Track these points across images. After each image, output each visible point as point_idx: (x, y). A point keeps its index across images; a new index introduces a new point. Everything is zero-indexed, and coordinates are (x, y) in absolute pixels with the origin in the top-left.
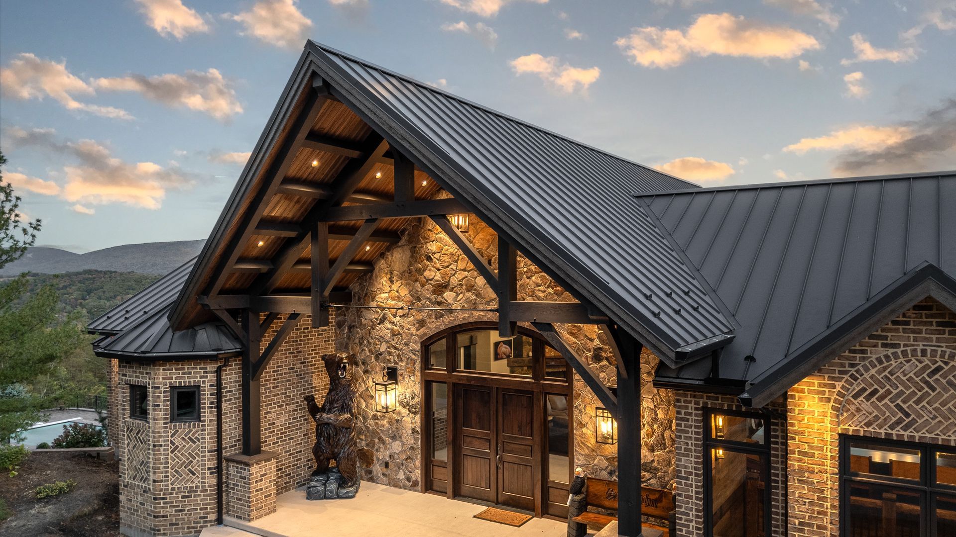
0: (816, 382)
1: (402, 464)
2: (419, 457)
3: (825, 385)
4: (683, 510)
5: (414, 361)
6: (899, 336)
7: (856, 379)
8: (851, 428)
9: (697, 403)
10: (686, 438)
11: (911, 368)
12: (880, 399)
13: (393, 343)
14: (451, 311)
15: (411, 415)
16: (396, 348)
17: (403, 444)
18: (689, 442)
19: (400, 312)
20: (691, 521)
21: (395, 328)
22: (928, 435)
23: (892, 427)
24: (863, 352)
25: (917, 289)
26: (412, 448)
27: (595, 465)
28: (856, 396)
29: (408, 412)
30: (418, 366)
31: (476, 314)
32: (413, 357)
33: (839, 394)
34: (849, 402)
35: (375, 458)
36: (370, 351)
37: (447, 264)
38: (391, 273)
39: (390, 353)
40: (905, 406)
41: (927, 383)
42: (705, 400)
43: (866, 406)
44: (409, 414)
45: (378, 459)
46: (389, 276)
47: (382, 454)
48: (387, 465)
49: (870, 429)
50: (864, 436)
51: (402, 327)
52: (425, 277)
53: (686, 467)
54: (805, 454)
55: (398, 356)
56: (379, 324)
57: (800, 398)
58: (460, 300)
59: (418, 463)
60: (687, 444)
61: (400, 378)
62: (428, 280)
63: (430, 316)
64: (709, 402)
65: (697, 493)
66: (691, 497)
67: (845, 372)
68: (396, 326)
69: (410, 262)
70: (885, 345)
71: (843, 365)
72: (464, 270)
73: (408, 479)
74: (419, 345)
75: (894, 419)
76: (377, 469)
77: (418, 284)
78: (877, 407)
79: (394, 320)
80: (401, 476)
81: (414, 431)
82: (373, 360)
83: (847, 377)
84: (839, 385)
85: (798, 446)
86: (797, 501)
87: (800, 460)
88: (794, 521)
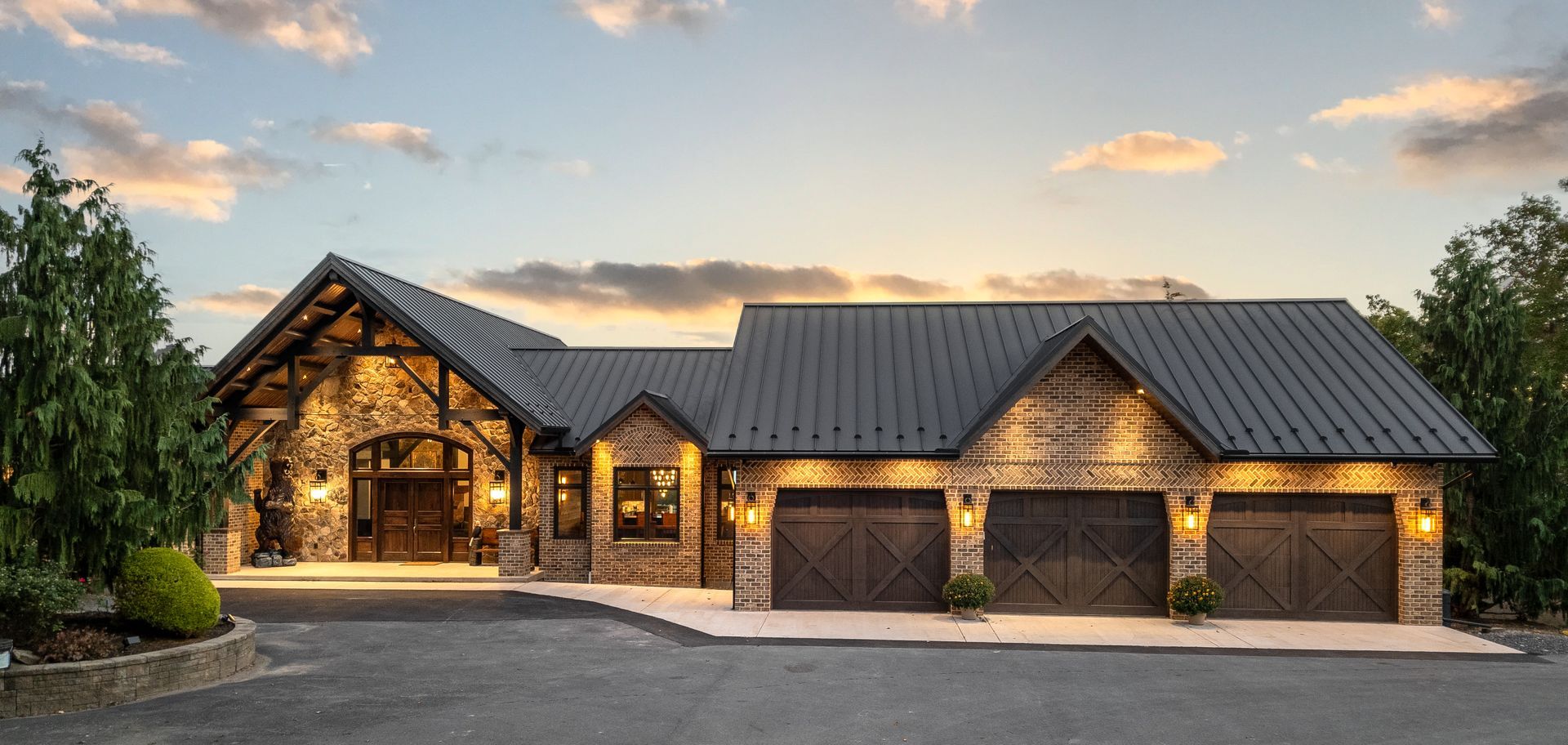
0: (604, 443)
1: (331, 544)
2: (347, 536)
3: (607, 445)
4: (543, 523)
5: (343, 465)
6: (636, 422)
7: (620, 441)
8: (618, 464)
9: (551, 465)
10: (545, 484)
11: (640, 435)
12: (629, 450)
13: (322, 451)
14: (377, 426)
15: (339, 505)
16: (325, 455)
17: (332, 528)
18: (547, 486)
19: (330, 427)
21: (324, 439)
22: (647, 464)
23: (633, 462)
24: (623, 429)
25: (640, 401)
26: (340, 530)
28: (620, 450)
29: (336, 503)
30: (346, 468)
31: (399, 427)
32: (342, 461)
33: (614, 449)
34: (617, 452)
35: (303, 542)
36: (299, 459)
37: (374, 391)
38: (321, 397)
39: (319, 460)
40: (638, 452)
41: (646, 441)
42: (555, 462)
43: (624, 453)
44: (337, 505)
45: (307, 543)
46: (319, 399)
47: (312, 538)
48: (315, 545)
49: (626, 463)
50: (623, 467)
51: (331, 439)
52: (353, 400)
53: (545, 499)
54: (599, 478)
55: (328, 461)
56: (309, 437)
57: (597, 451)
58: (385, 417)
59: (346, 541)
61: (329, 478)
62: (356, 403)
63: (358, 429)
64: (557, 464)
67: (616, 439)
68: (325, 437)
69: (340, 389)
70: (631, 426)
71: (615, 435)
72: (389, 395)
73: (336, 553)
74: (348, 452)
75: (634, 458)
76: (306, 551)
77: (347, 405)
78: (628, 453)
79: (323, 433)
80: (329, 552)
81: (342, 517)
82: (303, 465)
84: (613, 445)
85: (596, 475)
86: (596, 501)
87: (597, 481)
88: (594, 511)
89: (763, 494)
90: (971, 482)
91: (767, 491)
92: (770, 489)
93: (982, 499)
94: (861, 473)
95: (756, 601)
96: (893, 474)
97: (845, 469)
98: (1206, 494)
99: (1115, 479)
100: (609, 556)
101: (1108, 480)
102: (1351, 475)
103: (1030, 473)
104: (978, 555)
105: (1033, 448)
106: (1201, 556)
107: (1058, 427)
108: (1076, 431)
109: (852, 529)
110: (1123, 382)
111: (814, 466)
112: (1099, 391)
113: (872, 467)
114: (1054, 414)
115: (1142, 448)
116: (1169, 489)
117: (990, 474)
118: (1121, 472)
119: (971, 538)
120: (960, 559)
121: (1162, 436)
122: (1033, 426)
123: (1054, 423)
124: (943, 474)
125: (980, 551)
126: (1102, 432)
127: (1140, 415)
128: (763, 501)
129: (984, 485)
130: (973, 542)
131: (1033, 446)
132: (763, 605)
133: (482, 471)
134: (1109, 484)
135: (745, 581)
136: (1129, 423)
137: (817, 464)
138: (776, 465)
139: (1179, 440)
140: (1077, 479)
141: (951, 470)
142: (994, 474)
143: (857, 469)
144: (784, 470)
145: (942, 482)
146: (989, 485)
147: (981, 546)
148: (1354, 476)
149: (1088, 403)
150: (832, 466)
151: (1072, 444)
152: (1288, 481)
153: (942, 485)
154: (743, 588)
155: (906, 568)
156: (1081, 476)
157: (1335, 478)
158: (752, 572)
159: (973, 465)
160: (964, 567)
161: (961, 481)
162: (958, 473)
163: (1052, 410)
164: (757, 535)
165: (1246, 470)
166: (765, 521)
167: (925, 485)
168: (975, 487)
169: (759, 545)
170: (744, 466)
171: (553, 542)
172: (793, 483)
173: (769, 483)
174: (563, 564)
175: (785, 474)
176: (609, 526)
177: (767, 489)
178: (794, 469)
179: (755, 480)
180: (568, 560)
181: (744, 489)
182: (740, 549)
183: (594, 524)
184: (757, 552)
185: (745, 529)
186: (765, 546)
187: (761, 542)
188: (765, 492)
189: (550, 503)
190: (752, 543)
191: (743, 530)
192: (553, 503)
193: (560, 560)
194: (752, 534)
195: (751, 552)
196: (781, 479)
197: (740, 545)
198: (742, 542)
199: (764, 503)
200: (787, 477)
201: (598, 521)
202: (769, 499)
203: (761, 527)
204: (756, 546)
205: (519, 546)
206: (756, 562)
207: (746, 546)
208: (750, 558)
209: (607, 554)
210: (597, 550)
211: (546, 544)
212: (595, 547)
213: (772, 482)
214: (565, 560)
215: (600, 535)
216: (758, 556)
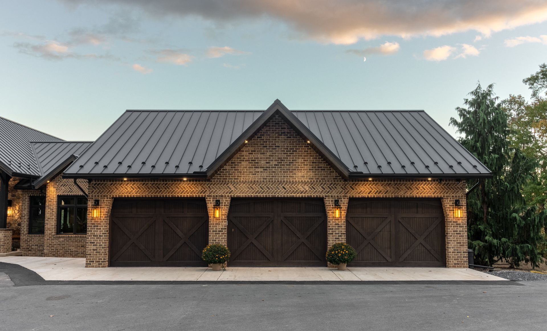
0: (53, 183)
3: (55, 184)
4: (23, 226)
7: (61, 182)
8: (60, 193)
9: (28, 195)
10: (25, 205)
12: (66, 186)
18: (26, 206)
20: (25, 228)
22: (75, 193)
23: (68, 193)
28: (61, 186)
33: (57, 186)
34: (60, 188)
40: (71, 187)
42: (30, 194)
43: (63, 188)
49: (64, 193)
50: (62, 195)
53: (24, 213)
54: (50, 201)
57: (49, 188)
60: (25, 207)
64: (32, 194)
65: (27, 220)
66: (25, 222)
67: (59, 181)
71: (59, 179)
75: (69, 191)
78: (65, 188)
83: (59, 182)
84: (57, 184)
85: (48, 200)
86: (47, 213)
87: (48, 203)
88: (46, 218)
89: (104, 201)
90: (220, 193)
91: (106, 199)
92: (107, 198)
93: (226, 202)
94: (159, 189)
95: (98, 262)
96: (177, 189)
97: (151, 187)
98: (345, 199)
99: (297, 191)
100: (54, 243)
101: (293, 191)
102: (420, 188)
103: (252, 188)
104: (223, 234)
105: (254, 174)
106: (343, 232)
107: (267, 163)
108: (277, 165)
109: (155, 221)
110: (301, 139)
111: (133, 185)
112: (289, 143)
113: (165, 185)
114: (265, 156)
115: (311, 174)
116: (326, 196)
117: (230, 189)
118: (301, 188)
119: (219, 224)
120: (213, 236)
121: (321, 167)
122: (253, 162)
123: (265, 160)
124: (205, 189)
125: (225, 232)
126: (290, 165)
127: (310, 156)
128: (103, 205)
129: (227, 195)
130: (221, 227)
131: (254, 173)
132: (102, 264)
134: (294, 194)
135: (92, 251)
136: (304, 160)
137: (134, 184)
138: (111, 185)
139: (331, 170)
140: (277, 191)
141: (209, 187)
142: (233, 189)
143: (157, 186)
144: (116, 187)
145: (204, 193)
146: (230, 195)
147: (225, 229)
148: (421, 188)
149: (283, 150)
150: (143, 185)
151: (274, 172)
152: (388, 191)
153: (204, 195)
154: (91, 254)
155: (185, 242)
156: (279, 189)
157: (412, 189)
158: (96, 245)
159: (221, 184)
160: (216, 240)
161: (214, 192)
162: (213, 188)
163: (264, 154)
164: (99, 224)
165: (365, 185)
166: (104, 216)
167: (194, 195)
168: (222, 196)
169: (100, 230)
170: (93, 185)
171: (28, 236)
172: (120, 195)
173: (107, 195)
174: (33, 247)
175: (116, 189)
176: (54, 226)
177: (106, 198)
178: (121, 186)
179: (99, 193)
180: (35, 245)
181: (93, 198)
182: (89, 232)
183: (46, 226)
184: (99, 234)
185: (93, 221)
186: (104, 230)
187: (102, 228)
188: (105, 200)
189: (27, 215)
190: (97, 229)
191: (92, 221)
192: (29, 215)
193: (31, 245)
194: (97, 224)
195: (96, 234)
196: (114, 193)
197: (90, 230)
198: (91, 228)
199: (104, 206)
200: (118, 191)
201: (48, 224)
202: (107, 204)
203: (102, 219)
204: (99, 230)
205: (2, 237)
206: (98, 240)
207: (93, 230)
208: (95, 237)
209: (53, 242)
210: (47, 239)
211: (24, 237)
212: (46, 238)
213: (109, 194)
214: (34, 245)
215: (49, 231)
216: (100, 236)
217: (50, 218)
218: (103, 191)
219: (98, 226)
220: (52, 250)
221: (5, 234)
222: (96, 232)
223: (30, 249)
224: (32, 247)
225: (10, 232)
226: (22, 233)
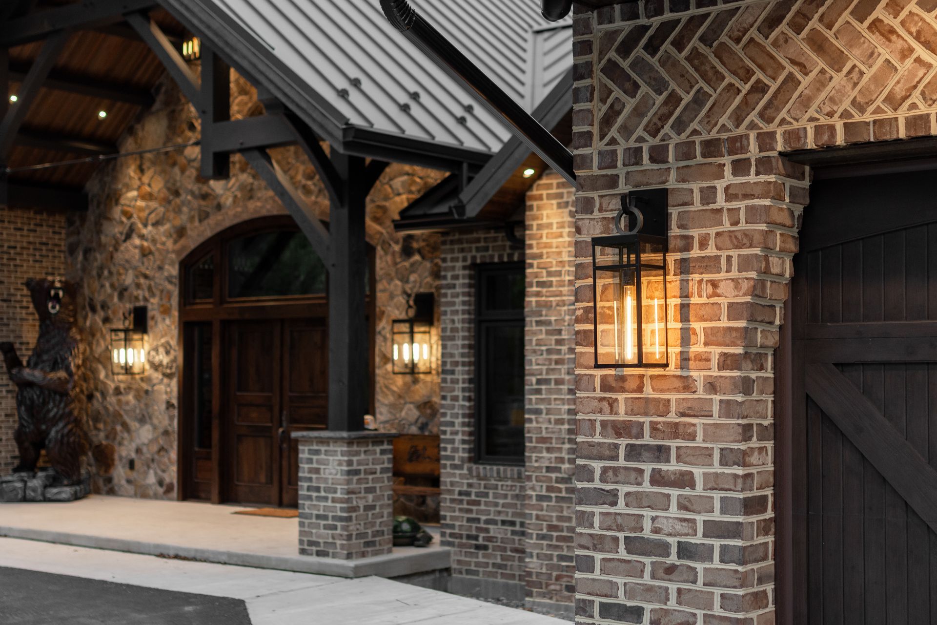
1: (153, 460)
2: (175, 445)
3: (562, 185)
4: (448, 419)
5: (169, 295)
9: (465, 259)
13: (143, 269)
15: (166, 380)
16: (146, 277)
17: (155, 428)
18: (456, 318)
19: (153, 218)
20: (456, 433)
21: (145, 244)
26: (166, 433)
27: (403, 419)
29: (160, 377)
30: (175, 301)
31: (252, 205)
32: (169, 287)
35: (116, 457)
36: (112, 286)
38: (142, 157)
39: (138, 286)
42: (474, 253)
44: (162, 380)
45: (121, 458)
46: (138, 162)
47: (125, 451)
48: (132, 465)
51: (154, 241)
52: (185, 157)
54: (543, 284)
55: (150, 289)
56: (125, 241)
58: (231, 188)
59: (174, 455)
60: (453, 321)
61: (150, 323)
63: (191, 219)
64: (478, 255)
66: (455, 399)
68: (146, 240)
73: (161, 483)
74: (177, 266)
76: (120, 473)
77: (177, 170)
79: (144, 231)
80: (151, 479)
81: (169, 405)
82: (116, 299)
85: (536, 275)
86: (535, 351)
87: (538, 294)
88: (531, 381)
128: (705, 240)
133: (392, 297)
169: (687, 492)
170: (612, 54)
171: (470, 470)
172: (868, 117)
173: (741, 130)
174: (492, 534)
175: (822, 64)
176: (566, 426)
177: (728, 170)
178: (876, 26)
179: (664, 118)
180: (504, 522)
181: (613, 182)
182: (597, 510)
183: (530, 420)
184: (679, 527)
185: (621, 397)
186: (717, 496)
187: (698, 472)
188: (720, 185)
189: (464, 364)
190: (658, 479)
191: (612, 403)
192: (470, 364)
193: (488, 522)
194: (654, 427)
195: (647, 525)
196: (805, 102)
197: (597, 484)
198: (605, 470)
199: (711, 251)
200: (838, 79)
201: (538, 412)
202: (743, 226)
203: (700, 385)
204: (674, 493)
205: (339, 476)
206: (673, 587)
207: (623, 489)
208: (647, 560)
209: (565, 513)
210: (540, 498)
211: (454, 475)
212: (533, 489)
213: (752, 126)
214: (493, 522)
215: (545, 454)
216: (685, 551)
217: (547, 381)
218: (699, 100)
219: (661, 453)
220: (561, 558)
221: (350, 463)
222: (648, 513)
223: (481, 539)
224: (487, 531)
225: (378, 449)
226: (448, 458)
